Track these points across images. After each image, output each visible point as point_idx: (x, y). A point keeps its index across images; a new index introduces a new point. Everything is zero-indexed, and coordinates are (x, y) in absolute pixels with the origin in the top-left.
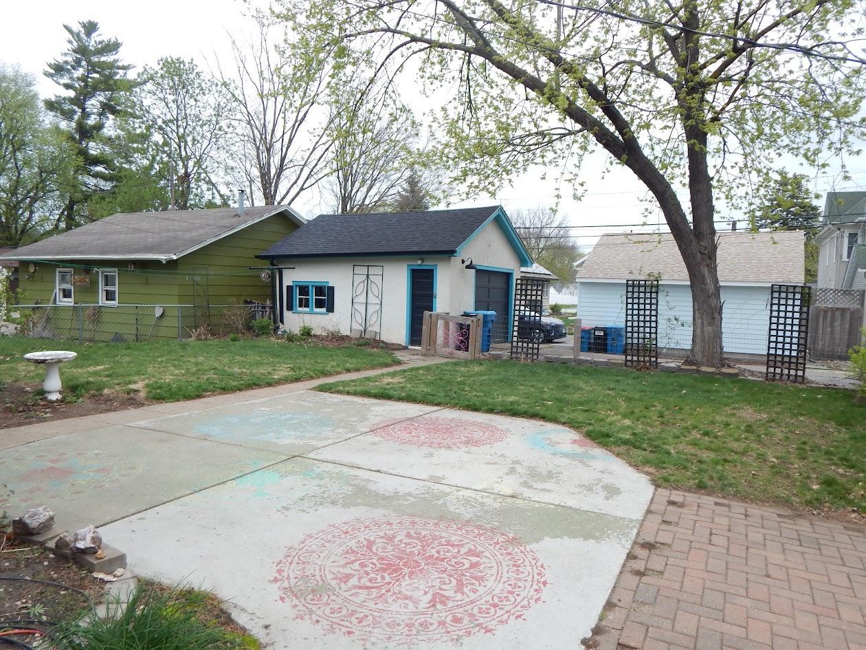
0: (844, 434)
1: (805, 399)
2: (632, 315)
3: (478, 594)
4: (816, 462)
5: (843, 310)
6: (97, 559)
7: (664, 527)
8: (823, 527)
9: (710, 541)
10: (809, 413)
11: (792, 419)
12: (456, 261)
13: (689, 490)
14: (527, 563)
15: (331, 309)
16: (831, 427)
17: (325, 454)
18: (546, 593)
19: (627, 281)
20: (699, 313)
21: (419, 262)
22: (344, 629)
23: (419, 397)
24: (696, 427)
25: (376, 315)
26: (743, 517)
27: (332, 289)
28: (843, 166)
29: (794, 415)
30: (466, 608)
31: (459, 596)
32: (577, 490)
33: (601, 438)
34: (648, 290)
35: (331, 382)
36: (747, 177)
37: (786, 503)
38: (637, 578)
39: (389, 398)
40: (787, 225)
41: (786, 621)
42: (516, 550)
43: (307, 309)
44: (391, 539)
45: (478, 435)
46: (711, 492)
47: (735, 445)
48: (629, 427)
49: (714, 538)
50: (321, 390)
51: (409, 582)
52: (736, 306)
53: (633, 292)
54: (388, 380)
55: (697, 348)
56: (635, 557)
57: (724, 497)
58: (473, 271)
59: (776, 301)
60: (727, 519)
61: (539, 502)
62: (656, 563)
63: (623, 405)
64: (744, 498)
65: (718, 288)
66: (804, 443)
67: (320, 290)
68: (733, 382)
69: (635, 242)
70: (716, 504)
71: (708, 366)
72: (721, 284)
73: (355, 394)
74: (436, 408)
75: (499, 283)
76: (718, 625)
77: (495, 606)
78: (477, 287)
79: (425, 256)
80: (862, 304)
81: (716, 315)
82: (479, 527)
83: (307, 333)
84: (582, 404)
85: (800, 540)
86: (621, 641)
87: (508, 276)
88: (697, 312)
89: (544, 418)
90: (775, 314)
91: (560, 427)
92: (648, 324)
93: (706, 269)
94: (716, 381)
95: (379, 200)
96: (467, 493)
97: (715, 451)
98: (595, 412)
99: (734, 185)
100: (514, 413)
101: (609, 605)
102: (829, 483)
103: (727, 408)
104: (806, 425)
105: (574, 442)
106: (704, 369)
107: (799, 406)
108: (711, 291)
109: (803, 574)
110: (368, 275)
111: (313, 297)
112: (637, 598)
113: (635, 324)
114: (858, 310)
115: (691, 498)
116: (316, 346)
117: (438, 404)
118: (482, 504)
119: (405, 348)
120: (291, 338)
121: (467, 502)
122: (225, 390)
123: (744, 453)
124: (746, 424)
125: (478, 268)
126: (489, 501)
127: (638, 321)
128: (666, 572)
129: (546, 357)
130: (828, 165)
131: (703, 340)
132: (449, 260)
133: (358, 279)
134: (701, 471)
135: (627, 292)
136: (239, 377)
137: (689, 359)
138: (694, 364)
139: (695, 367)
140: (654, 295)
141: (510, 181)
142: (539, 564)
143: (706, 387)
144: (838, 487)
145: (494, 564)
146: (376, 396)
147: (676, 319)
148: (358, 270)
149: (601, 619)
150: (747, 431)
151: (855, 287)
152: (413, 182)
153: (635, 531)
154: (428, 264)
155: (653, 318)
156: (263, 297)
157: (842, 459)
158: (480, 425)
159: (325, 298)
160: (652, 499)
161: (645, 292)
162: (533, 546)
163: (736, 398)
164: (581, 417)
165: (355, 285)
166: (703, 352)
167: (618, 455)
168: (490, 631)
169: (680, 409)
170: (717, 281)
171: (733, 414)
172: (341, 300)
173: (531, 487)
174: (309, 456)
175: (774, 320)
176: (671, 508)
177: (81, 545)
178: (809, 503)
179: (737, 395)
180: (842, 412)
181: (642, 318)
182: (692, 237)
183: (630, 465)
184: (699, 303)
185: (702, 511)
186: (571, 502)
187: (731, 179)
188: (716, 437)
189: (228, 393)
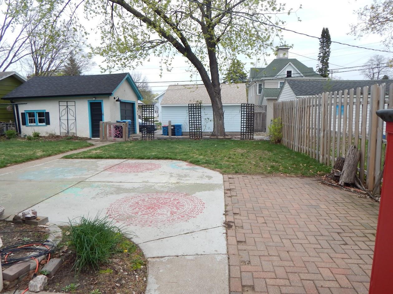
0: (271, 154)
1: (256, 144)
2: (192, 118)
3: (185, 209)
4: (266, 162)
5: (260, 113)
6: (37, 220)
7: (230, 184)
8: (275, 179)
9: (246, 186)
10: (258, 149)
11: (254, 151)
12: (111, 98)
13: (233, 174)
14: (195, 199)
15: (48, 123)
16: (266, 152)
17: (93, 179)
18: (205, 205)
19: (189, 104)
20: (216, 116)
21: (94, 99)
22: (147, 225)
23: (115, 156)
24: (225, 156)
25: (73, 125)
26: (252, 179)
27: (48, 114)
28: (265, 60)
29: (254, 150)
30: (184, 213)
31: (179, 211)
32: (197, 179)
33: (196, 162)
34: (197, 108)
35: (69, 154)
36: (227, 62)
37: (262, 174)
38: (230, 198)
39: (102, 158)
40: (235, 81)
41: (274, 201)
42: (189, 197)
43: (35, 124)
44: (144, 200)
45: (150, 167)
46: (240, 174)
47: (240, 160)
48: (203, 158)
49: (247, 185)
50: (67, 158)
51: (159, 210)
52: (229, 113)
53: (191, 109)
54: (94, 152)
55: (216, 130)
56: (227, 193)
57: (244, 175)
58: (119, 102)
59: (243, 110)
60: (248, 180)
61: (188, 183)
62: (233, 193)
63: (197, 152)
64: (250, 174)
65: (222, 106)
66: (261, 157)
67: (41, 114)
68: (230, 141)
69: (188, 88)
70: (243, 177)
71: (220, 136)
72: (223, 105)
73: (85, 158)
74: (125, 160)
75: (129, 108)
76: (258, 205)
77: (192, 211)
78: (121, 110)
79: (96, 96)
80: (266, 111)
81: (222, 116)
82: (172, 193)
83: (37, 136)
84: (182, 153)
85: (270, 183)
86: (234, 213)
87: (133, 104)
88: (215, 116)
89: (171, 159)
90: (243, 115)
91: (178, 161)
92: (198, 121)
93: (217, 99)
94: (225, 141)
95: (56, 69)
96: (161, 184)
97: (235, 162)
98: (188, 155)
99: (222, 65)
100: (159, 158)
101: (226, 205)
102: (272, 167)
103: (232, 150)
104: (259, 152)
105: (187, 165)
106: (219, 137)
107: (255, 147)
108: (220, 107)
109: (274, 190)
110: (67, 106)
111: (37, 118)
112: (233, 202)
113: (193, 121)
114: (265, 113)
115: (235, 176)
116: (45, 141)
117: (125, 158)
118: (168, 186)
119: (90, 139)
120: (29, 138)
121: (162, 187)
122: (17, 163)
123: (244, 162)
124: (240, 154)
125: (122, 101)
126: (170, 185)
127: (194, 120)
128: (237, 195)
129: (158, 138)
130: (260, 59)
131: (218, 126)
132: (109, 98)
133: (62, 108)
134: (234, 168)
135: (189, 109)
136: (20, 156)
137: (213, 134)
138: (215, 136)
139: (216, 137)
140: (199, 110)
141: (141, 62)
142: (199, 199)
143: (222, 143)
144: (275, 168)
145: (184, 201)
146: (95, 158)
147: (208, 119)
148: (61, 104)
149: (225, 209)
150: (242, 156)
151: (263, 104)
152: (72, 60)
153: (223, 187)
154: (98, 100)
155: (200, 119)
156: (7, 119)
157: (274, 160)
158: (148, 163)
159: (44, 118)
160: (223, 178)
161: (196, 109)
162: (194, 195)
163: (234, 146)
164: (185, 157)
165: (61, 111)
166: (218, 131)
167: (205, 167)
168: (195, 217)
169: (217, 151)
170: (221, 104)
171: (235, 151)
172: (53, 118)
173: (182, 180)
174: (86, 181)
175: (243, 117)
176: (230, 179)
177: (29, 216)
178: (269, 173)
179: (234, 145)
180: (268, 147)
181: (195, 119)
182: (212, 86)
183: (211, 169)
184: (215, 112)
185: (239, 179)
186: (198, 182)
187: (221, 63)
188: (233, 158)
189: (19, 164)
